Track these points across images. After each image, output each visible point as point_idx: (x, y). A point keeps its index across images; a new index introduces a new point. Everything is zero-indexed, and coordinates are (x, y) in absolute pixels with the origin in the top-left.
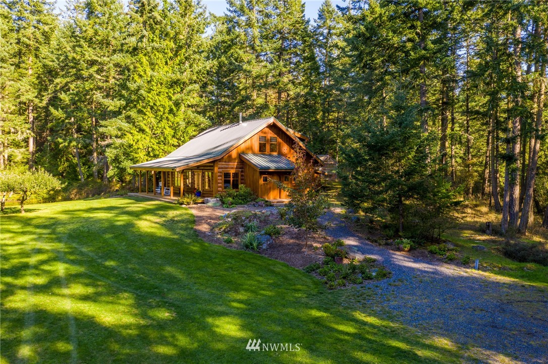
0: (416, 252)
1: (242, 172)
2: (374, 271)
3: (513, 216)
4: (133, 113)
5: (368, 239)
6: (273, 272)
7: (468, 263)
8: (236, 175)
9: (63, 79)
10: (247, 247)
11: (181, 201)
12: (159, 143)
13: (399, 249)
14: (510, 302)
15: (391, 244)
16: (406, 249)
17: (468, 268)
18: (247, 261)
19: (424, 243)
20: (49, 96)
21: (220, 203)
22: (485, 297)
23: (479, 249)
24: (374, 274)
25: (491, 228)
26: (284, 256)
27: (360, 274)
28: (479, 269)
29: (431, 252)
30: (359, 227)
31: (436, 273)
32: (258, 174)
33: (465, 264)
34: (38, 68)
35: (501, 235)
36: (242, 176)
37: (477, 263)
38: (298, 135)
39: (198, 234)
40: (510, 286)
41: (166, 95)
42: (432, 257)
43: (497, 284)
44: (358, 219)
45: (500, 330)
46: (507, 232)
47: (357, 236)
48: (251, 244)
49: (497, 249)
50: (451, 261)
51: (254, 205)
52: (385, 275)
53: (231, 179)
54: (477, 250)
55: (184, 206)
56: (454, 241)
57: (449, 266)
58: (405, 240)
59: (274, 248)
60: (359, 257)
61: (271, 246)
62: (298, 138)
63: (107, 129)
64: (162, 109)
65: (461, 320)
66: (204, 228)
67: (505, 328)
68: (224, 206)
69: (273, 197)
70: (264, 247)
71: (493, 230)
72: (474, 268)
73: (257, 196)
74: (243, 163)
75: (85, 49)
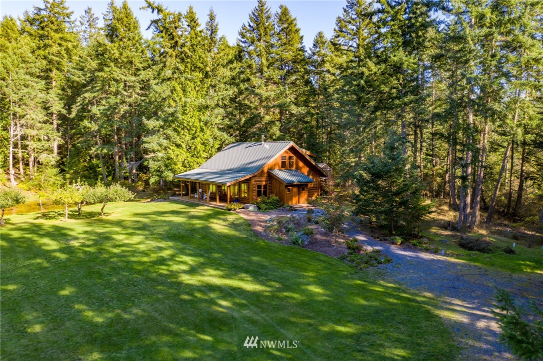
0: (404, 245)
1: (270, 183)
2: (382, 258)
3: (466, 217)
4: (169, 132)
5: (372, 236)
6: (321, 260)
7: (437, 252)
8: (265, 186)
9: (91, 94)
10: (294, 243)
11: (229, 207)
12: (192, 156)
13: (393, 243)
14: (462, 275)
15: (387, 240)
16: (399, 243)
17: (438, 255)
18: (300, 253)
19: (409, 239)
20: (78, 108)
21: (257, 208)
22: (449, 273)
23: (444, 242)
24: (383, 260)
25: (451, 226)
26: (321, 249)
27: (375, 261)
28: (444, 256)
29: (414, 245)
30: (363, 227)
31: (418, 257)
32: (284, 186)
33: (436, 252)
34: (61, 80)
35: (458, 230)
36: (270, 186)
37: (443, 252)
38: (308, 153)
39: (257, 234)
40: (463, 265)
41: (197, 117)
42: (414, 248)
43: (454, 264)
44: (361, 221)
45: (457, 290)
46: (461, 228)
47: (364, 234)
48: (297, 242)
49: (455, 242)
50: (427, 250)
51: (282, 210)
52: (389, 261)
53: (262, 189)
54: (442, 243)
55: (232, 211)
56: (427, 236)
57: (426, 254)
58: (397, 238)
59: (312, 244)
60: (370, 249)
61: (310, 243)
62: (308, 155)
63: (150, 145)
64: (194, 129)
65: (436, 285)
66: (259, 229)
67: (460, 288)
68: (261, 211)
69: (294, 202)
70: (306, 243)
71: (452, 227)
72: (441, 255)
73: (283, 202)
74: (271, 176)
75: (114, 70)
